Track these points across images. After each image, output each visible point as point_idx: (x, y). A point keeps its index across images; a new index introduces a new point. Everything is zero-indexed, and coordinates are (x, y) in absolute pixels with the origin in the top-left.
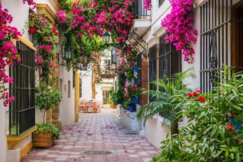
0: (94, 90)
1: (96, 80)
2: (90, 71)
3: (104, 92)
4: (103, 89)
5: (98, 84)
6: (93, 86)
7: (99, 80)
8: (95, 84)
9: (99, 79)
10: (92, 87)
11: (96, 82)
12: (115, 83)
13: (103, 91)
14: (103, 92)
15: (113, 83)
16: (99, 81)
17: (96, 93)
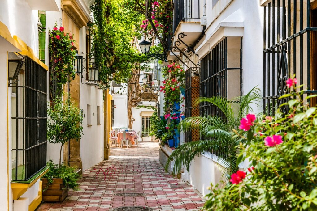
0: (130, 116)
1: (133, 102)
2: (125, 88)
3: (144, 119)
4: (143, 115)
5: (136, 107)
6: (129, 109)
7: (137, 101)
8: (132, 108)
9: (137, 99)
10: (128, 111)
11: (133, 104)
12: (158, 106)
13: (142, 117)
14: (142, 119)
15: (155, 107)
16: (137, 103)
17: (132, 120)
